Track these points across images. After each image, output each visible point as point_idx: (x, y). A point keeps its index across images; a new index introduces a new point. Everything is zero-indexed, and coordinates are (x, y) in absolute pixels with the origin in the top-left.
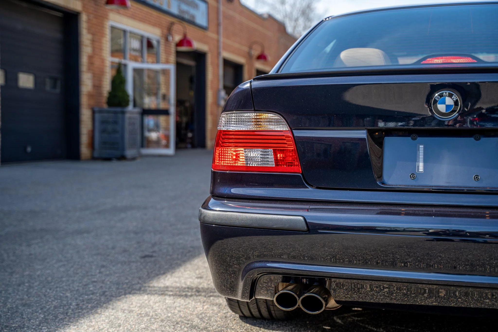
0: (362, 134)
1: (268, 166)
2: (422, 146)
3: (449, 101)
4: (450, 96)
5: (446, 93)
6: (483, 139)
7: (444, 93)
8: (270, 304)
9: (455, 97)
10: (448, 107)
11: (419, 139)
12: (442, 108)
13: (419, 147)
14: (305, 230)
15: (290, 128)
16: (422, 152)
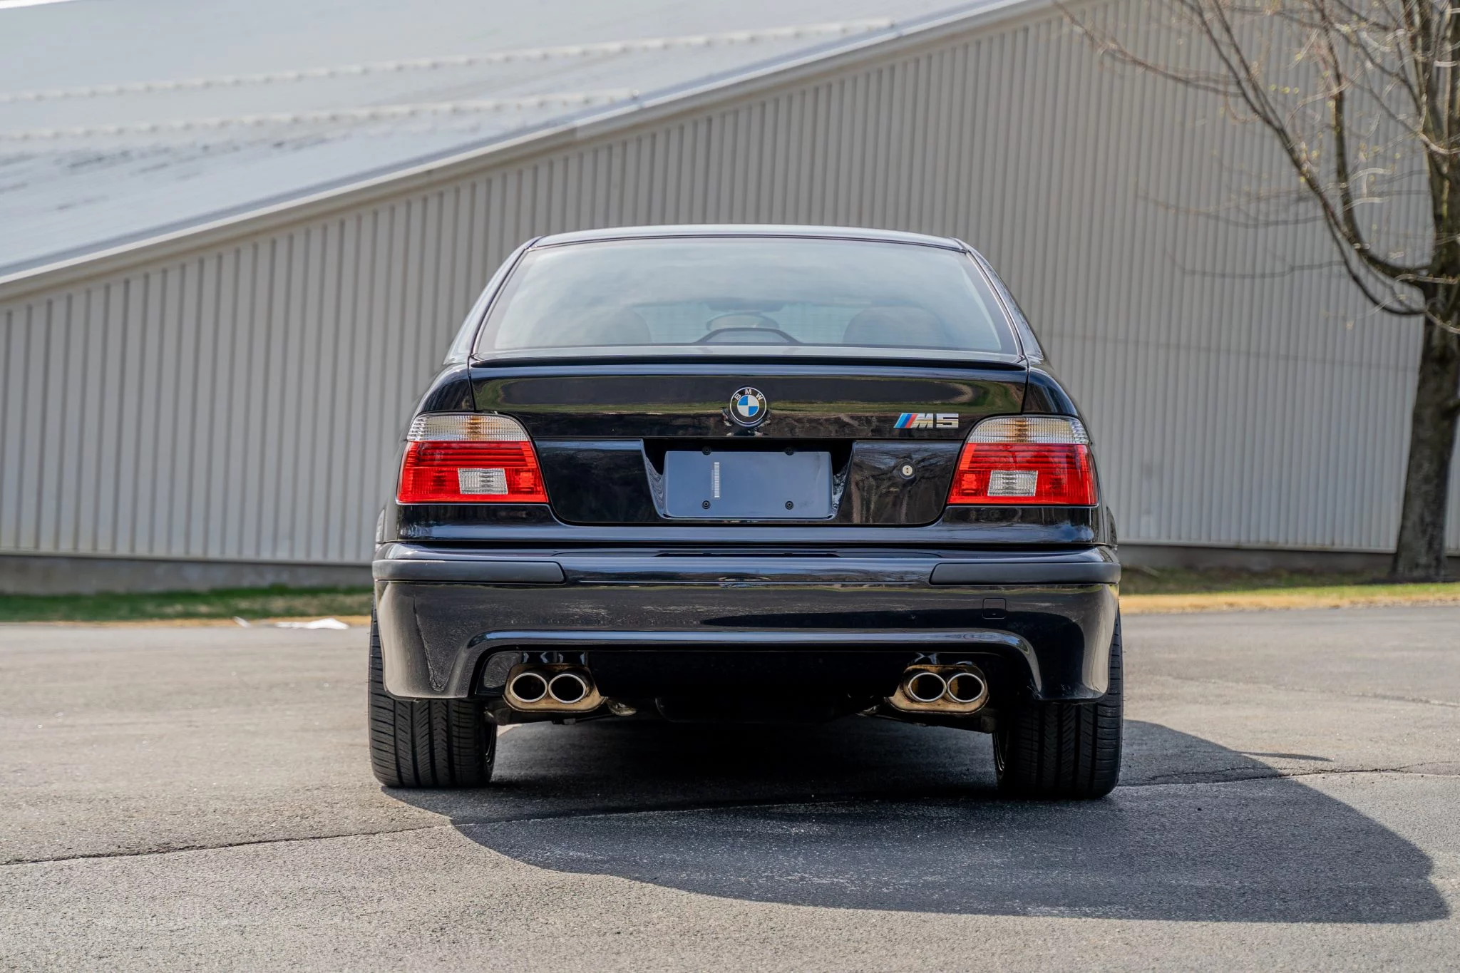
0: (639, 445)
1: (492, 493)
2: (718, 463)
3: (753, 401)
4: (754, 394)
5: (748, 390)
6: (797, 455)
7: (747, 390)
8: (454, 722)
9: (760, 396)
10: (751, 409)
11: (713, 454)
12: (744, 410)
13: (714, 465)
14: (560, 581)
15: (531, 438)
16: (718, 474)
